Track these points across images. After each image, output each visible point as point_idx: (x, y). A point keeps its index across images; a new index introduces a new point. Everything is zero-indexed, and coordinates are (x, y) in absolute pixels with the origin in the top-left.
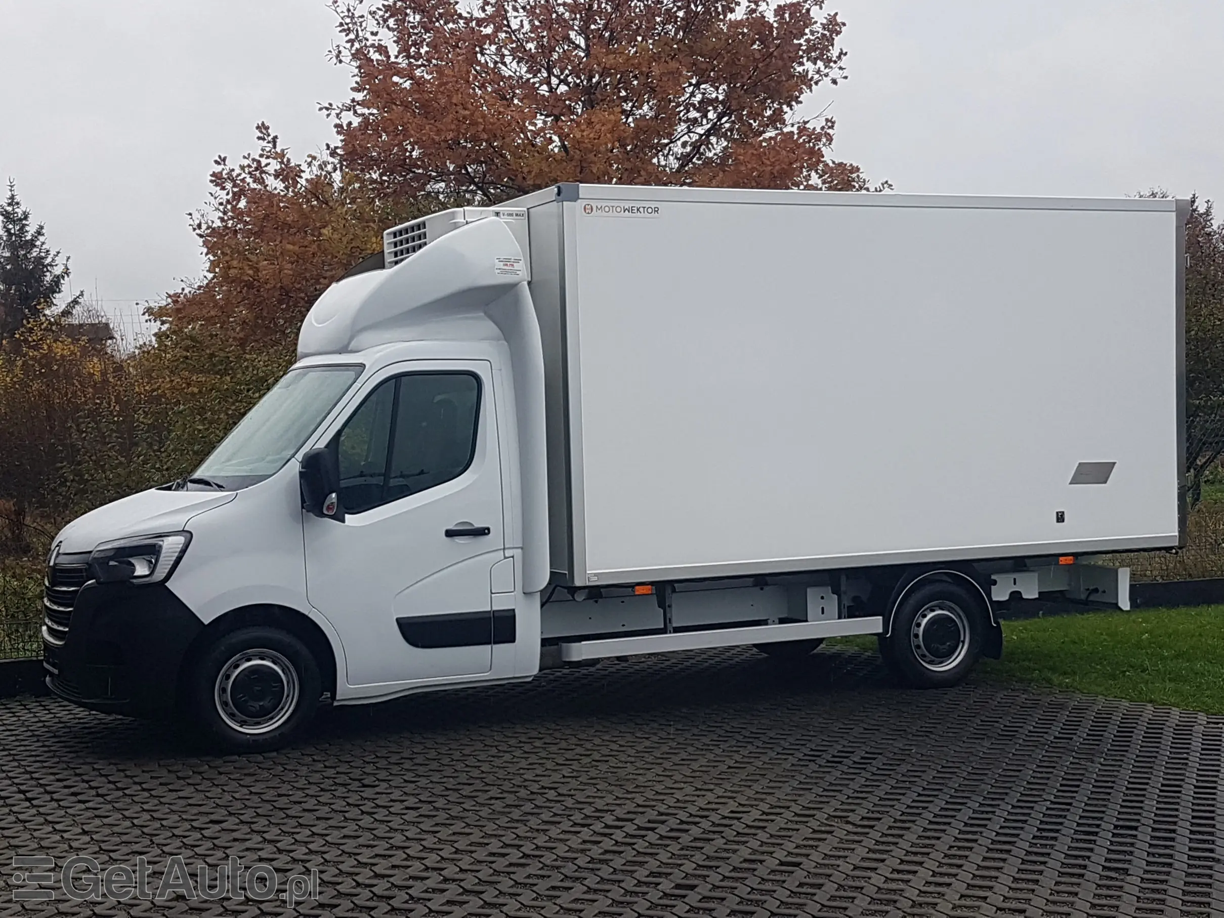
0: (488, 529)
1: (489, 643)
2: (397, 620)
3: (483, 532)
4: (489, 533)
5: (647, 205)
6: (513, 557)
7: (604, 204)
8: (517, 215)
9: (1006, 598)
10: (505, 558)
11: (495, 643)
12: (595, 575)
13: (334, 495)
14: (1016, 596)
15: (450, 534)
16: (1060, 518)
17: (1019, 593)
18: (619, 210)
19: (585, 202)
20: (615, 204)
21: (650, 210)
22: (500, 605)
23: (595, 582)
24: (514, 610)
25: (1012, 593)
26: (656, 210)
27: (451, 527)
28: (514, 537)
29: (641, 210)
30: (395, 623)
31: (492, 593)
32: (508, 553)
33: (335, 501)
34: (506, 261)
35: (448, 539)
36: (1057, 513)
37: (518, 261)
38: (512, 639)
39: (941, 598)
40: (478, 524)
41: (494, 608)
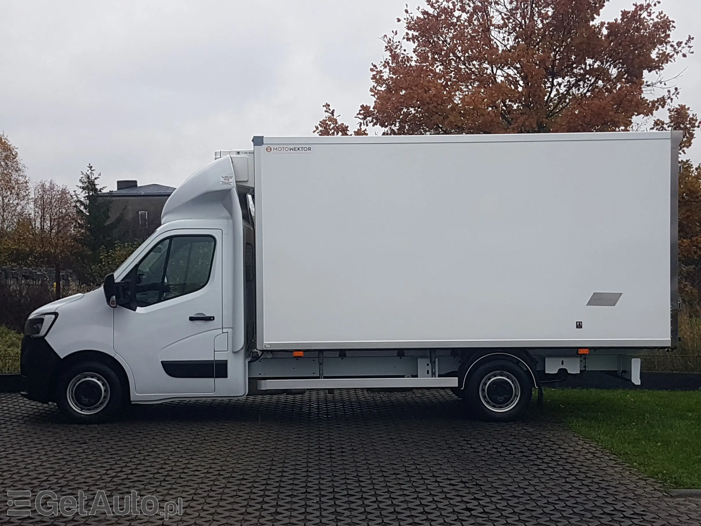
0: (214, 317)
1: (213, 377)
2: (162, 362)
3: (210, 319)
4: (214, 319)
5: (304, 146)
6: (227, 332)
7: (278, 146)
8: (249, 153)
9: (556, 372)
10: (223, 333)
11: (216, 377)
12: (269, 344)
13: (114, 297)
14: (562, 372)
15: (191, 319)
16: (579, 326)
17: (565, 370)
18: (287, 149)
19: (266, 146)
20: (285, 146)
21: (305, 149)
22: (219, 357)
23: (268, 348)
24: (227, 361)
25: (560, 370)
26: (310, 149)
27: (193, 316)
28: (228, 322)
29: (300, 149)
30: (161, 364)
31: (214, 351)
32: (225, 330)
33: (115, 300)
34: (226, 178)
35: (191, 322)
36: (577, 322)
37: (231, 177)
38: (226, 376)
39: (503, 369)
40: (208, 315)
41: (216, 359)
